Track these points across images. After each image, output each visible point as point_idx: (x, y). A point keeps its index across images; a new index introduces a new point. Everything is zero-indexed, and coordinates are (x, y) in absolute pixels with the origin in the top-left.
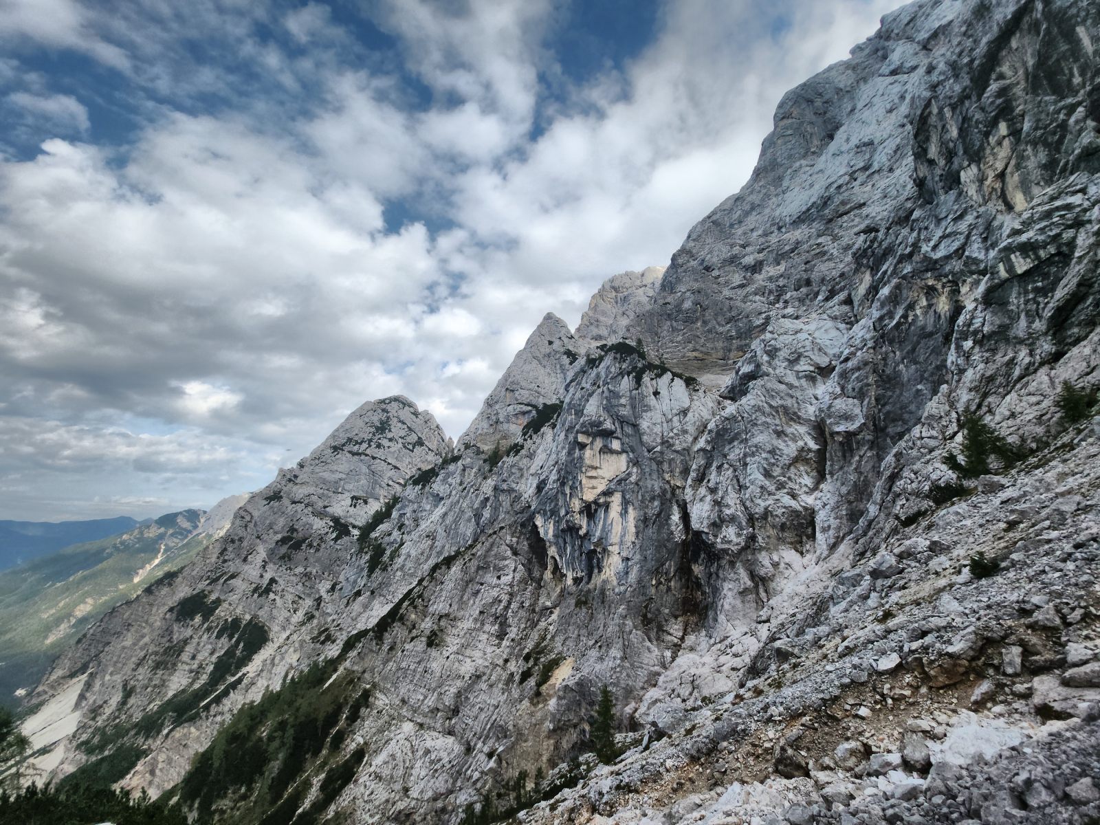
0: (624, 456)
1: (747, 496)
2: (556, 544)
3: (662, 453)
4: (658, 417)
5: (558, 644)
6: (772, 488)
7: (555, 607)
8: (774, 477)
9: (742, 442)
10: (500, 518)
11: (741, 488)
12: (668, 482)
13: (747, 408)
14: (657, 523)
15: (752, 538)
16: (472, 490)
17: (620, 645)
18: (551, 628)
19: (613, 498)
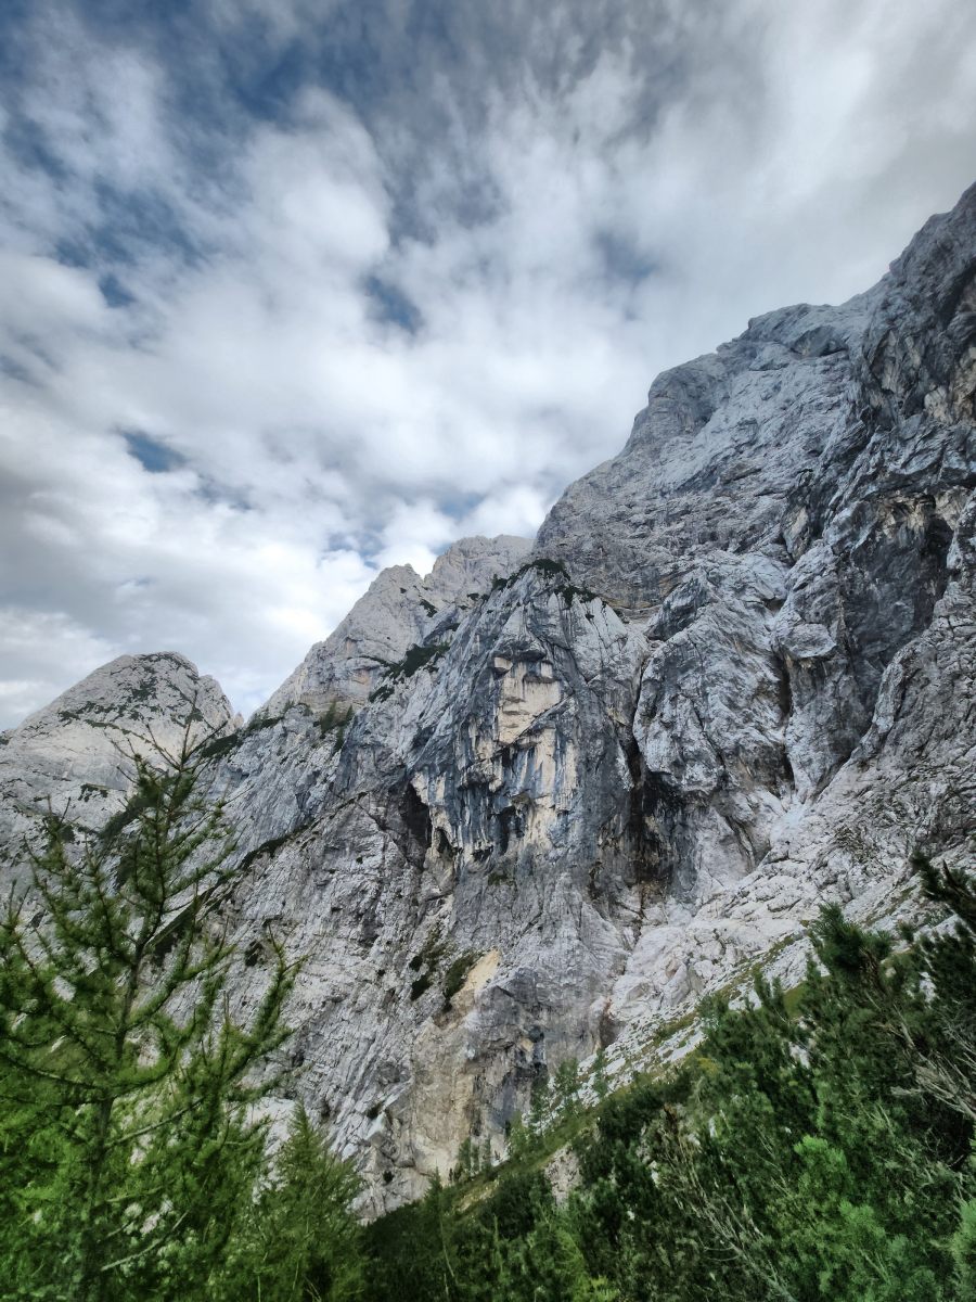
0: (556, 687)
1: (713, 729)
2: (449, 809)
3: (603, 682)
4: (594, 641)
5: (463, 941)
6: (739, 720)
7: (446, 895)
8: (740, 709)
9: (697, 670)
10: (359, 782)
11: (701, 721)
12: (611, 718)
13: (699, 633)
14: (601, 767)
15: (724, 778)
16: (295, 762)
17: (571, 921)
18: (446, 921)
19: (541, 738)
